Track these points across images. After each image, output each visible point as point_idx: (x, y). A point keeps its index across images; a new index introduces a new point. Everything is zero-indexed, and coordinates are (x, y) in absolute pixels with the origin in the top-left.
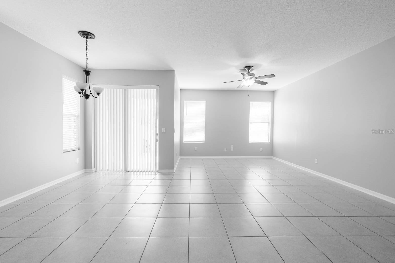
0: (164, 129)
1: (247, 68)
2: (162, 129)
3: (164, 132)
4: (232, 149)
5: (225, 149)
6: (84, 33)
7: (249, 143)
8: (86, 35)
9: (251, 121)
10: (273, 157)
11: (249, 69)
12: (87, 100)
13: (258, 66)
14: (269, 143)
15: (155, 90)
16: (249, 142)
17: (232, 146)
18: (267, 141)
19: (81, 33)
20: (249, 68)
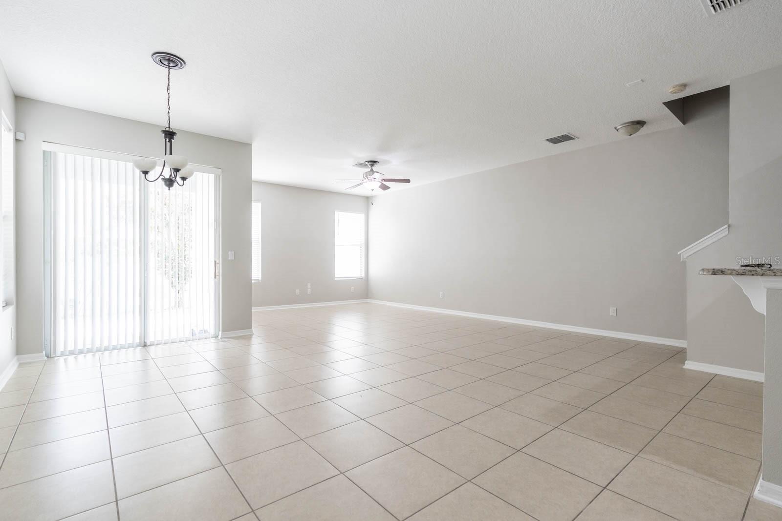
0: (233, 252)
1: (371, 163)
2: (229, 252)
3: (233, 259)
4: (309, 291)
5: (298, 292)
6: (166, 56)
7: (336, 279)
8: (170, 60)
9: (336, 243)
10: (369, 301)
11: (372, 165)
12: (169, 189)
13: (386, 162)
14: (361, 278)
15: (212, 176)
16: (334, 278)
17: (309, 286)
18: (359, 276)
19: (157, 57)
20: (373, 163)
